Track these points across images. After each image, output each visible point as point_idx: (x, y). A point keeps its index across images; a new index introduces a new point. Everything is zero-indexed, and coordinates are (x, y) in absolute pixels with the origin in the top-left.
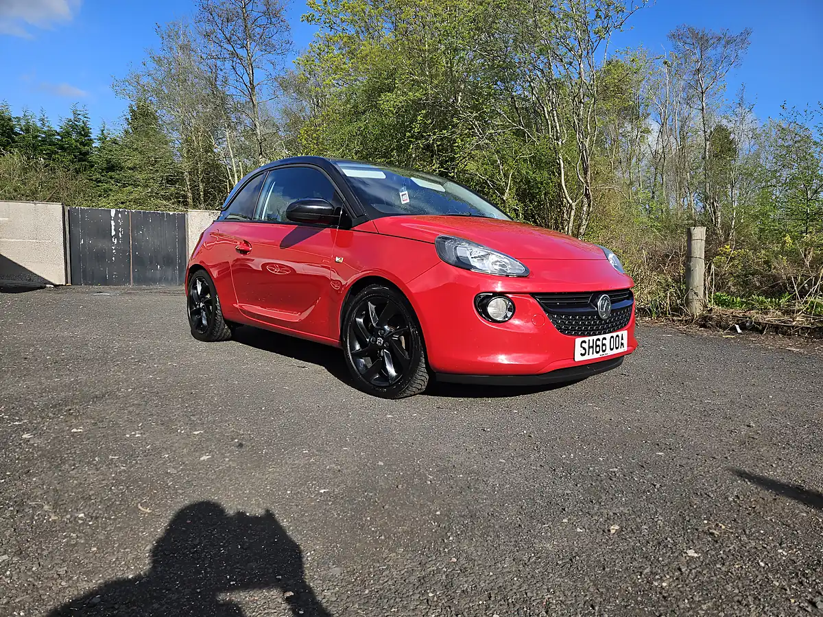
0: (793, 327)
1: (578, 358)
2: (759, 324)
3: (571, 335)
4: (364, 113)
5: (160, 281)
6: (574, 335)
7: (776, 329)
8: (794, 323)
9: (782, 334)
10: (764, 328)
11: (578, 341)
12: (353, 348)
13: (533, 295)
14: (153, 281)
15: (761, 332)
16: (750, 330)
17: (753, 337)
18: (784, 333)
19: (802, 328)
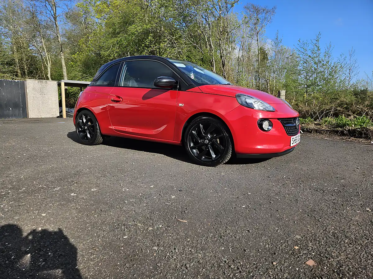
0: (323, 130)
1: (292, 145)
2: (310, 129)
3: (289, 136)
4: (118, 33)
5: (12, 116)
6: (291, 136)
7: (316, 131)
8: (323, 129)
9: (319, 133)
10: (312, 131)
11: (292, 137)
12: (190, 145)
13: (278, 119)
14: (8, 116)
15: (311, 132)
16: (306, 132)
17: (308, 135)
18: (320, 133)
19: (326, 131)
